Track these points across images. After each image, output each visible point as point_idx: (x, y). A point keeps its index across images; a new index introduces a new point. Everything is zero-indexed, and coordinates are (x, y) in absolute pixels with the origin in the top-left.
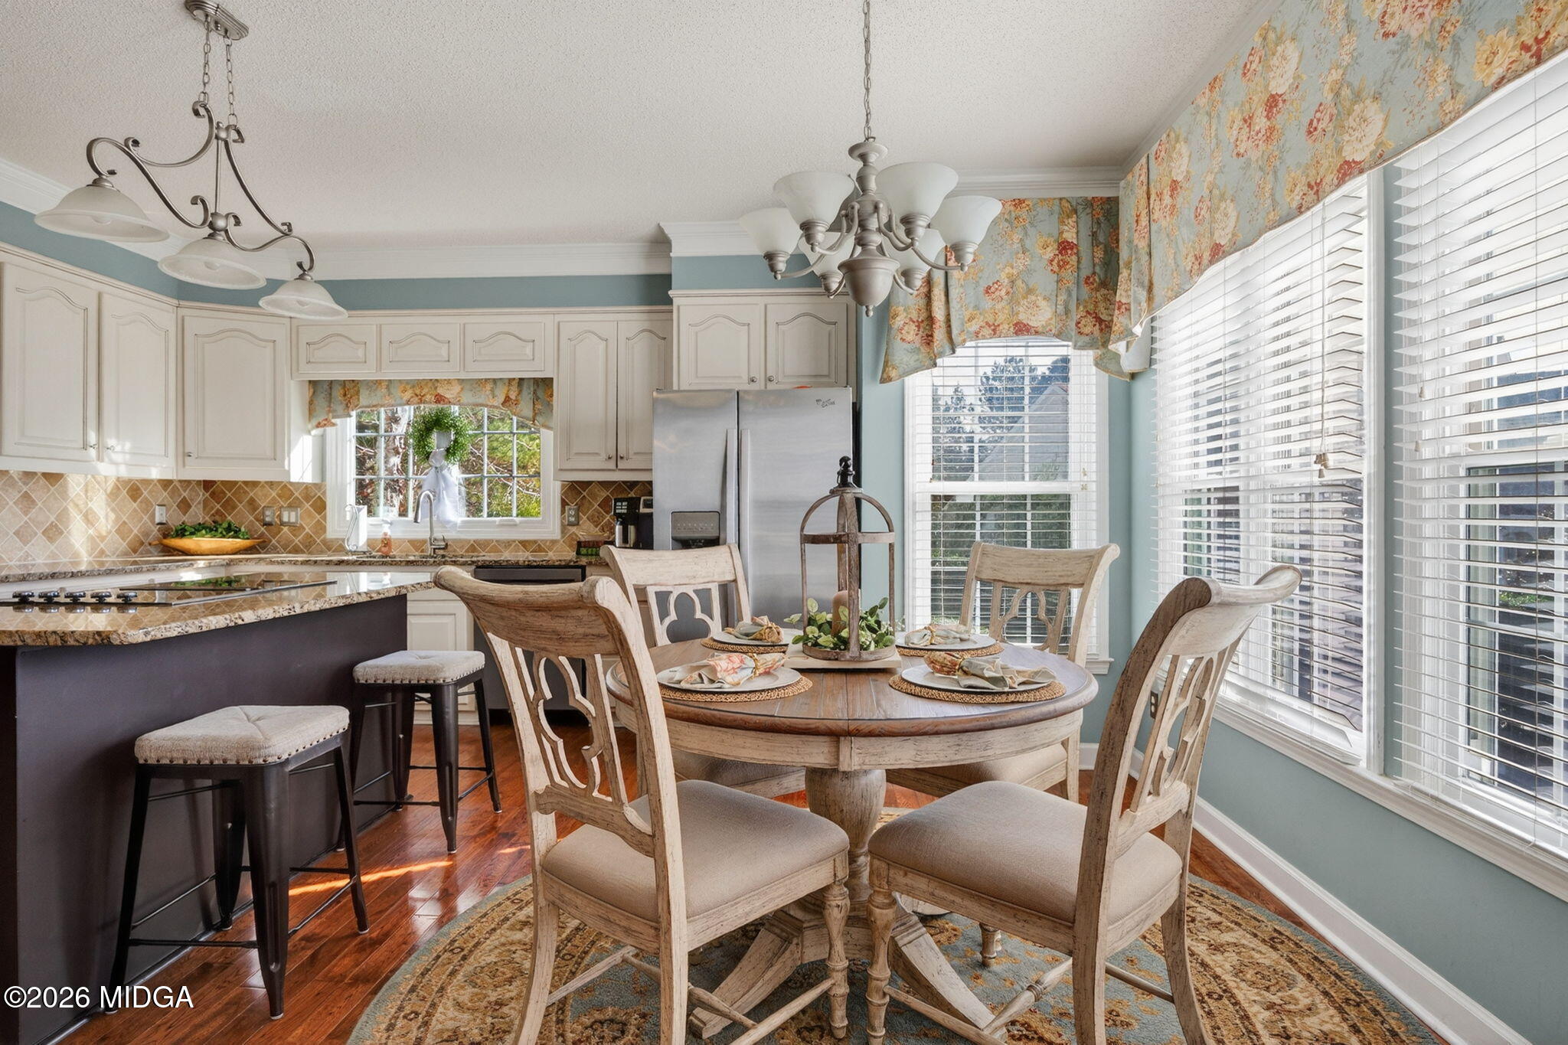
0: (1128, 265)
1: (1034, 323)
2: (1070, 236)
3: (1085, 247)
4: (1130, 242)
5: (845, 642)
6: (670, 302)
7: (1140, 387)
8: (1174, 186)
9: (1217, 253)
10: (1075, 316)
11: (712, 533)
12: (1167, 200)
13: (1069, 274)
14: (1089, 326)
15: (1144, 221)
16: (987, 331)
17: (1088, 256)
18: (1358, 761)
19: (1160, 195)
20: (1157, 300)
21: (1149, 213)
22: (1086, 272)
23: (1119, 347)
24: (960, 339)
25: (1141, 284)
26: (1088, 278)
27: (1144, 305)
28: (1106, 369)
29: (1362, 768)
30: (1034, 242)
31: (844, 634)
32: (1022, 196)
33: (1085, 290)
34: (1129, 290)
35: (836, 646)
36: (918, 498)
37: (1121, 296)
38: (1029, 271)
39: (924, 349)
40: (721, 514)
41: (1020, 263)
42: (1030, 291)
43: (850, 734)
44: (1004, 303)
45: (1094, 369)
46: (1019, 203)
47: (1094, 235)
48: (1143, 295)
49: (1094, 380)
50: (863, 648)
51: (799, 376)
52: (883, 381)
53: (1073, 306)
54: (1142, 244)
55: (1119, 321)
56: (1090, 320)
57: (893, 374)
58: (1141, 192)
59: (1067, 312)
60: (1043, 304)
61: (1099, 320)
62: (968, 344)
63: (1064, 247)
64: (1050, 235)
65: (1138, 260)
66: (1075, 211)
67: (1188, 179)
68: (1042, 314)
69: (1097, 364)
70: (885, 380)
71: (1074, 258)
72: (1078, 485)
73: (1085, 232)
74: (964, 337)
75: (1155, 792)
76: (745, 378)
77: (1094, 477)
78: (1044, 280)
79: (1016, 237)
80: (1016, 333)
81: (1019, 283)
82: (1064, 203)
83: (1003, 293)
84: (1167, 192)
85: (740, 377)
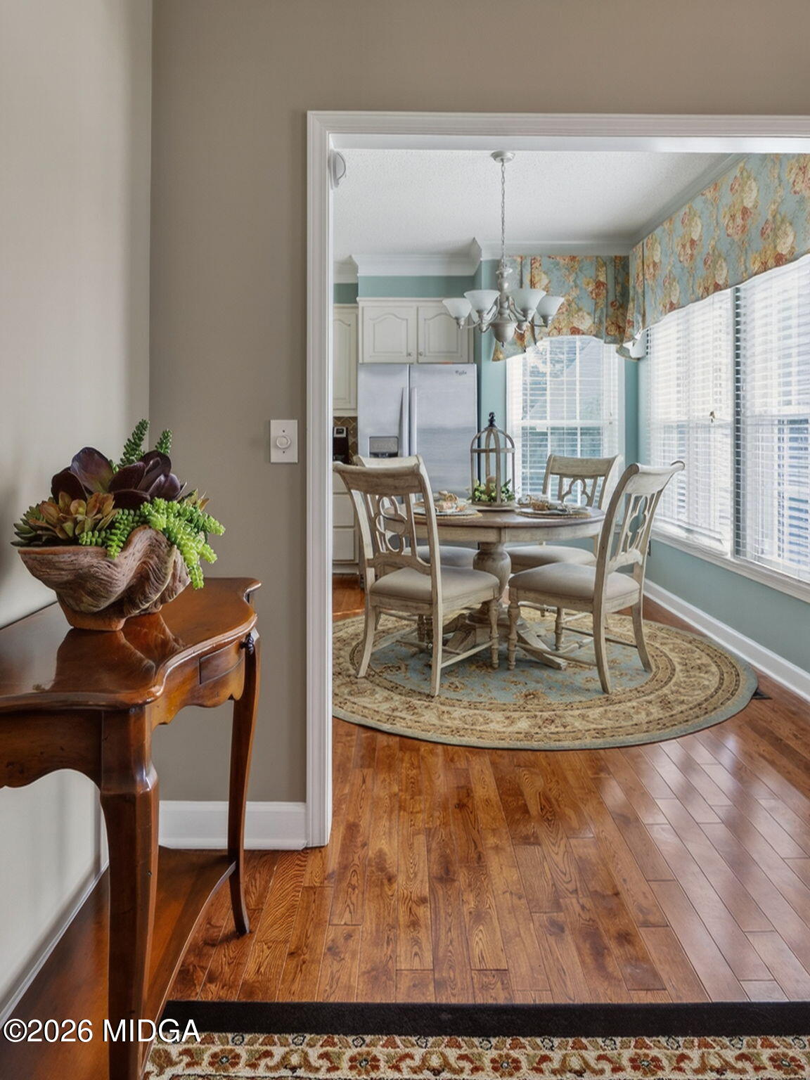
0: (633, 300)
1: (582, 327)
2: (602, 279)
3: (611, 286)
4: (634, 287)
5: (494, 499)
6: (356, 302)
7: (642, 365)
8: (655, 264)
9: (673, 307)
10: (605, 324)
11: (394, 450)
12: (652, 270)
13: (602, 302)
14: (613, 331)
15: (641, 278)
16: (555, 332)
17: (612, 292)
18: (727, 554)
19: (648, 266)
20: (647, 323)
21: (644, 275)
22: (611, 298)
23: (628, 345)
24: (540, 336)
25: (639, 313)
26: (613, 303)
27: (641, 324)
28: (623, 356)
29: (729, 557)
30: (582, 281)
31: (493, 494)
32: (575, 255)
33: (611, 310)
34: (633, 315)
35: (490, 500)
36: (515, 429)
37: (629, 317)
38: (579, 298)
39: (519, 342)
40: (399, 439)
41: (574, 294)
42: (580, 310)
43: (505, 527)
44: (564, 315)
45: (617, 355)
46: (573, 258)
47: (616, 278)
48: (640, 319)
49: (617, 360)
50: (502, 500)
51: (439, 352)
52: (494, 360)
53: (604, 319)
54: (640, 291)
55: (629, 331)
56: (613, 328)
57: (501, 356)
58: (639, 261)
59: (601, 322)
60: (587, 317)
61: (619, 327)
62: (544, 339)
63: (599, 284)
64: (591, 277)
65: (638, 298)
66: (605, 264)
67: (661, 262)
68: (586, 323)
69: (617, 352)
70: (496, 359)
71: (604, 291)
72: (608, 422)
73: (611, 277)
74: (541, 335)
75: (624, 550)
76: (405, 354)
77: (617, 417)
78: (588, 304)
79: (572, 278)
80: (572, 334)
81: (573, 304)
82: (599, 259)
83: (564, 309)
84: (651, 266)
85: (401, 353)
